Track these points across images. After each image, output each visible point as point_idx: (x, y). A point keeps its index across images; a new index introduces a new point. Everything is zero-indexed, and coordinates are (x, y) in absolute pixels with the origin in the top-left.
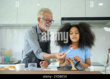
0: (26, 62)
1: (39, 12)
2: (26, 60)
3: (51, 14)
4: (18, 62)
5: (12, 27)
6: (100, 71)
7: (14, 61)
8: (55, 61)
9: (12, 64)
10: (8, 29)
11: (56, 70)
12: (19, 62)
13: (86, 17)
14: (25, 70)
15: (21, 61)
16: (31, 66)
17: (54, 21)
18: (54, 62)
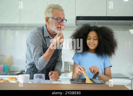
0: (30, 72)
1: (47, 10)
2: (30, 71)
3: (62, 10)
4: (20, 72)
5: (13, 27)
6: (124, 85)
7: (16, 71)
8: (67, 71)
9: (14, 75)
10: (8, 30)
11: (69, 83)
12: (22, 73)
13: (107, 16)
14: (30, 82)
15: (24, 71)
16: (37, 78)
17: (66, 20)
18: (67, 73)
